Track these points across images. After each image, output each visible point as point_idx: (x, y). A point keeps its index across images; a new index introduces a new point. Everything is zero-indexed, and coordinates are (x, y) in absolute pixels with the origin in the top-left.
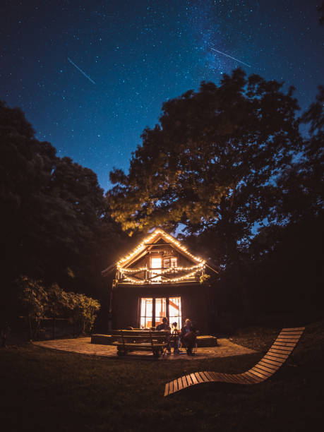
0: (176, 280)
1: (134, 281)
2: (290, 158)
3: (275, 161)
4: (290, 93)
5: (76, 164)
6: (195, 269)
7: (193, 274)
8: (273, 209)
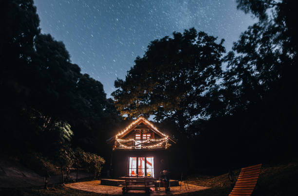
0: (151, 147)
1: (126, 147)
2: (214, 81)
3: (206, 82)
4: (222, 43)
5: (92, 79)
6: (162, 141)
7: (161, 143)
8: (204, 109)
